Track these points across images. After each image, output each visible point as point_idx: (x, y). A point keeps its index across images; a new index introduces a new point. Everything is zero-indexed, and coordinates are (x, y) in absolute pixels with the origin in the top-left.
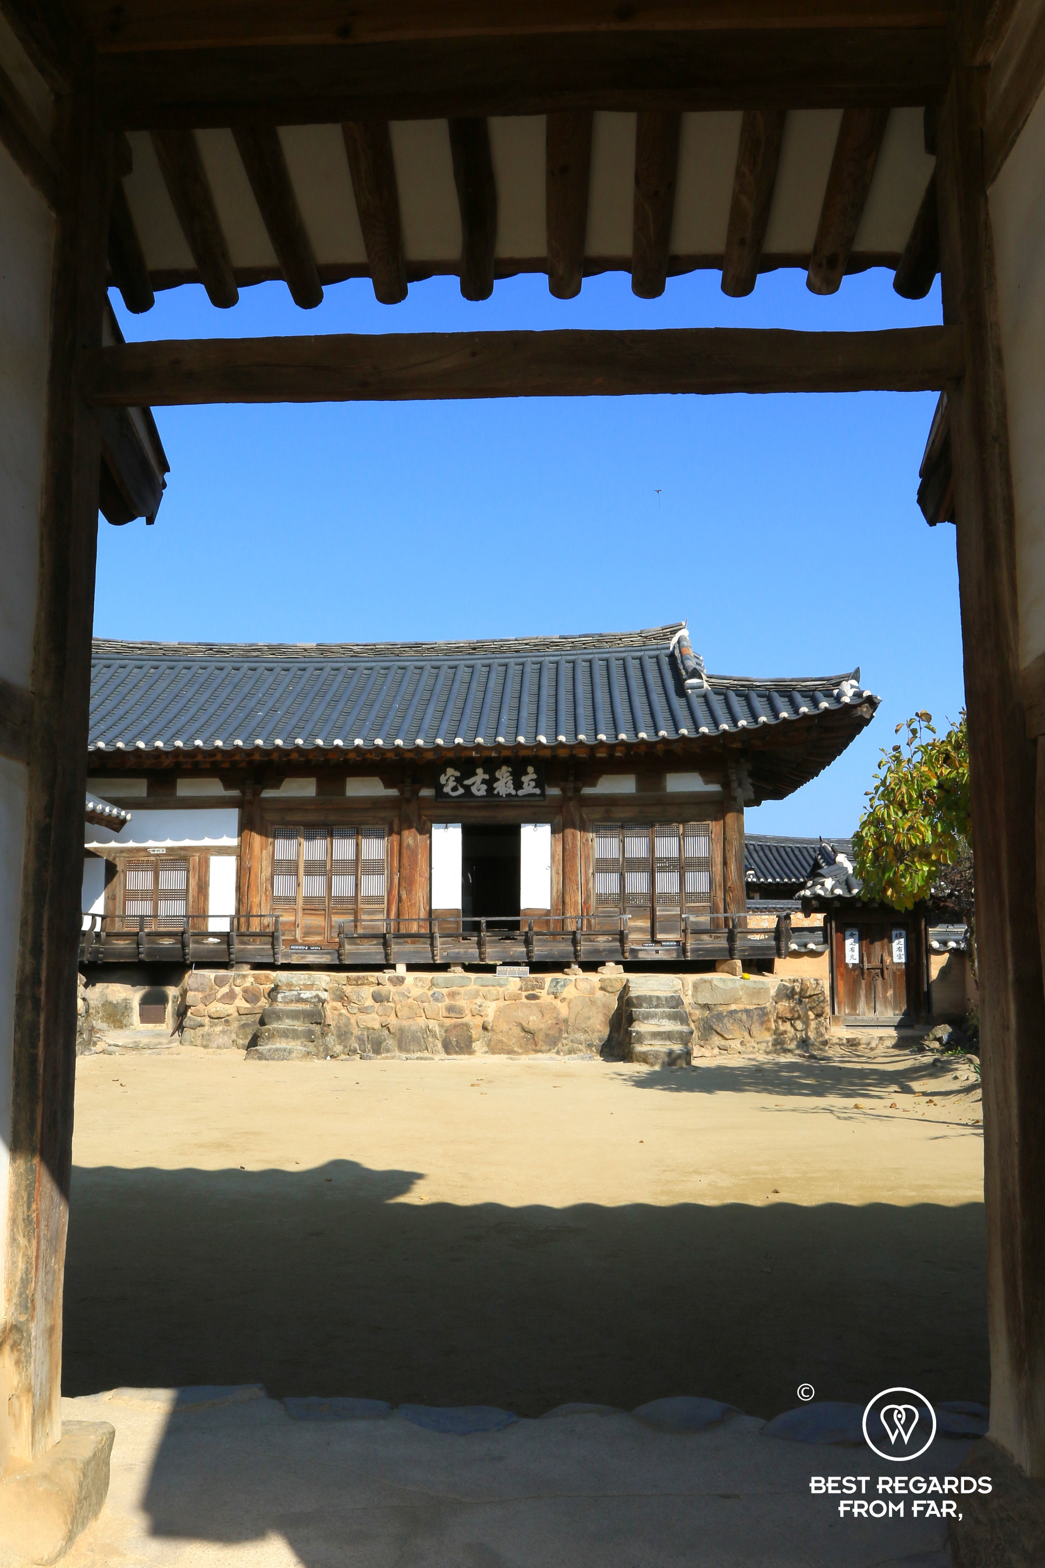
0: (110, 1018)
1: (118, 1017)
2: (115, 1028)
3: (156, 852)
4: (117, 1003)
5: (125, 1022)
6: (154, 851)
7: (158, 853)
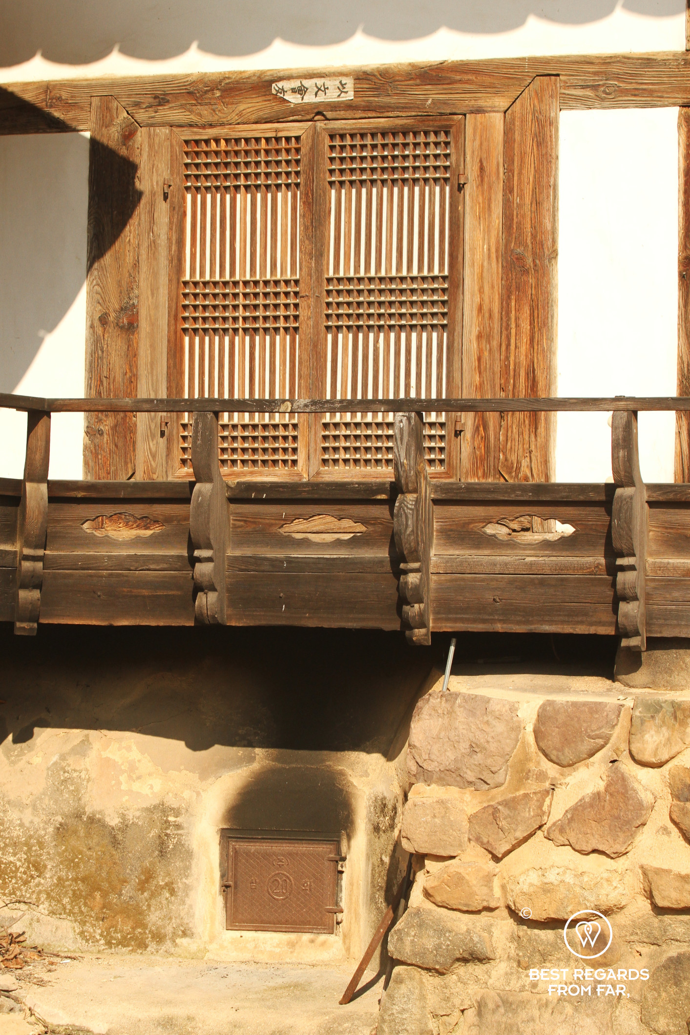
0: (90, 895)
1: (127, 891)
2: (109, 944)
3: (309, 98)
4: (125, 827)
5: (154, 918)
6: (301, 91)
7: (321, 98)
